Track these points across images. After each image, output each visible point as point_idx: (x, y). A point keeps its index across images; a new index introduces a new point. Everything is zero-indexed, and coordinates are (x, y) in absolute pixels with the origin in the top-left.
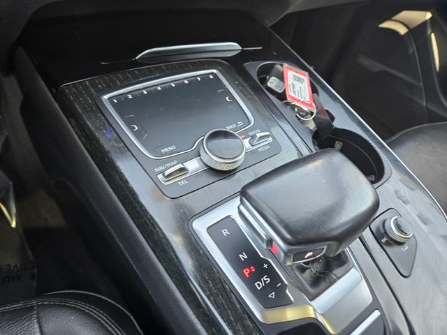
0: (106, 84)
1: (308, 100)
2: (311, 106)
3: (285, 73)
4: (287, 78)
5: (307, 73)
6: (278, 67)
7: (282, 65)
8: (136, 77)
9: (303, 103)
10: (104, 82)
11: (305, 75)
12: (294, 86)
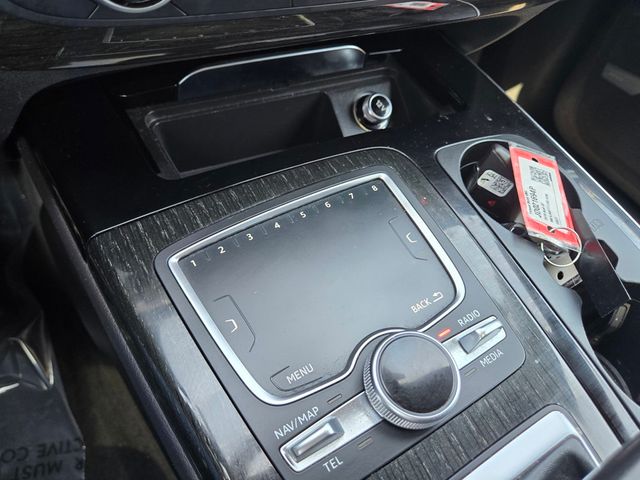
0: (177, 226)
1: (565, 225)
2: (570, 237)
3: (514, 165)
4: (519, 175)
5: (553, 159)
6: (500, 150)
7: (506, 146)
8: (232, 206)
9: (556, 233)
10: (173, 222)
11: (549, 164)
12: (534, 192)
